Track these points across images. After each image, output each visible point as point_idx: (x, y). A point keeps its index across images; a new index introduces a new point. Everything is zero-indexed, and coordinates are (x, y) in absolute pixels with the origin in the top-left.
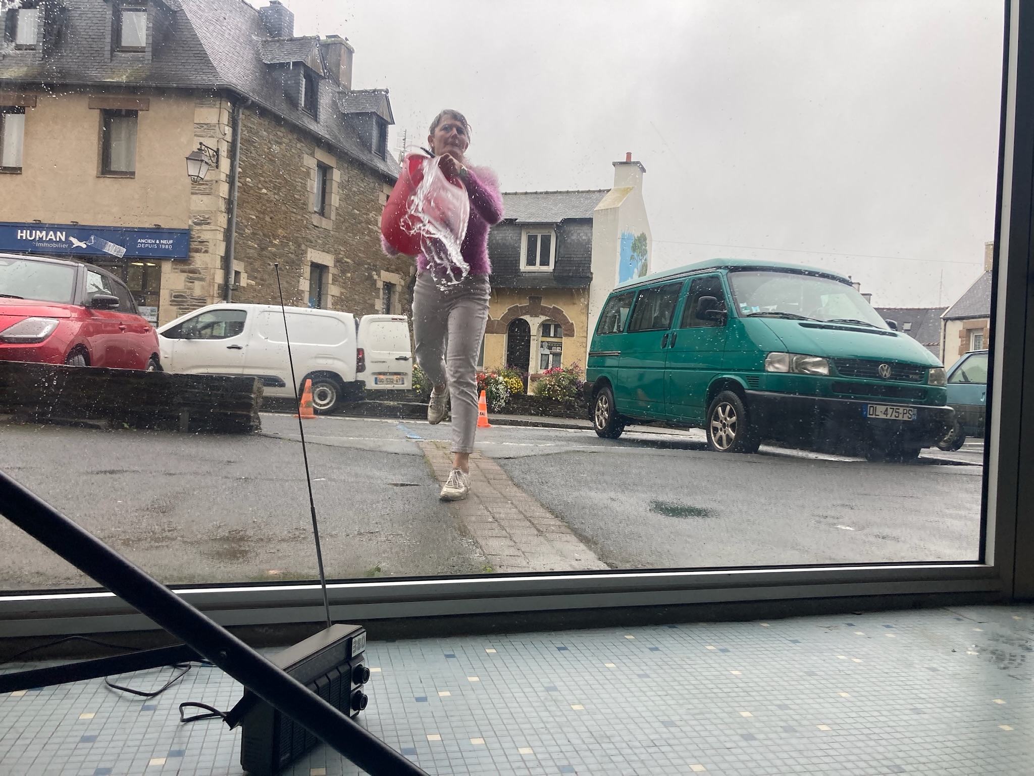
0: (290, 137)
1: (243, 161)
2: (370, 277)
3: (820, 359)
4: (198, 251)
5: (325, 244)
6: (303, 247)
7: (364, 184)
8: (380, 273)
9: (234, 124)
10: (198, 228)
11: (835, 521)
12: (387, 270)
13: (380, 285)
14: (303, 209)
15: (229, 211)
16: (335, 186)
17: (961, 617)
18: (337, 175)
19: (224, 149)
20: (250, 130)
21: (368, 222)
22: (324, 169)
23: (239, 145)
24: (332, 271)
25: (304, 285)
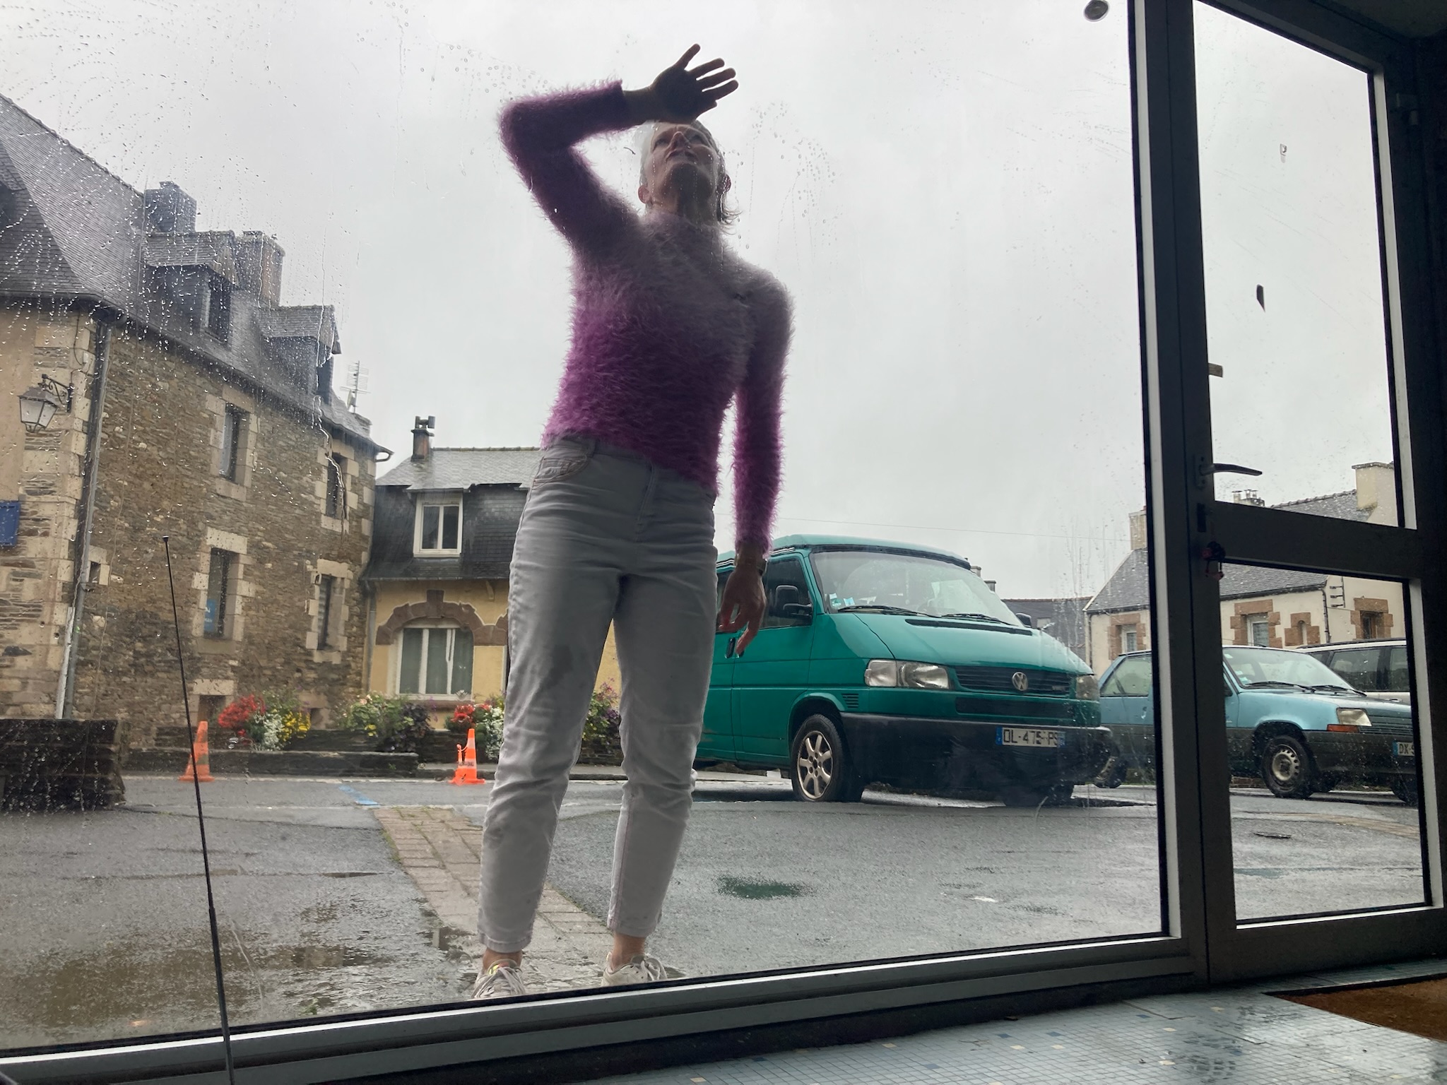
0: (185, 370)
1: (111, 402)
2: (301, 568)
3: (934, 667)
4: (32, 533)
5: (233, 521)
6: (201, 526)
7: (293, 436)
8: (316, 563)
9: (98, 349)
10: (34, 499)
11: (972, 891)
12: (328, 557)
14: (202, 471)
15: (86, 476)
16: (251, 438)
17: (1146, 1014)
18: (254, 424)
19: (81, 386)
21: (301, 489)
22: (236, 415)
23: (105, 380)
24: (244, 560)
25: (201, 581)
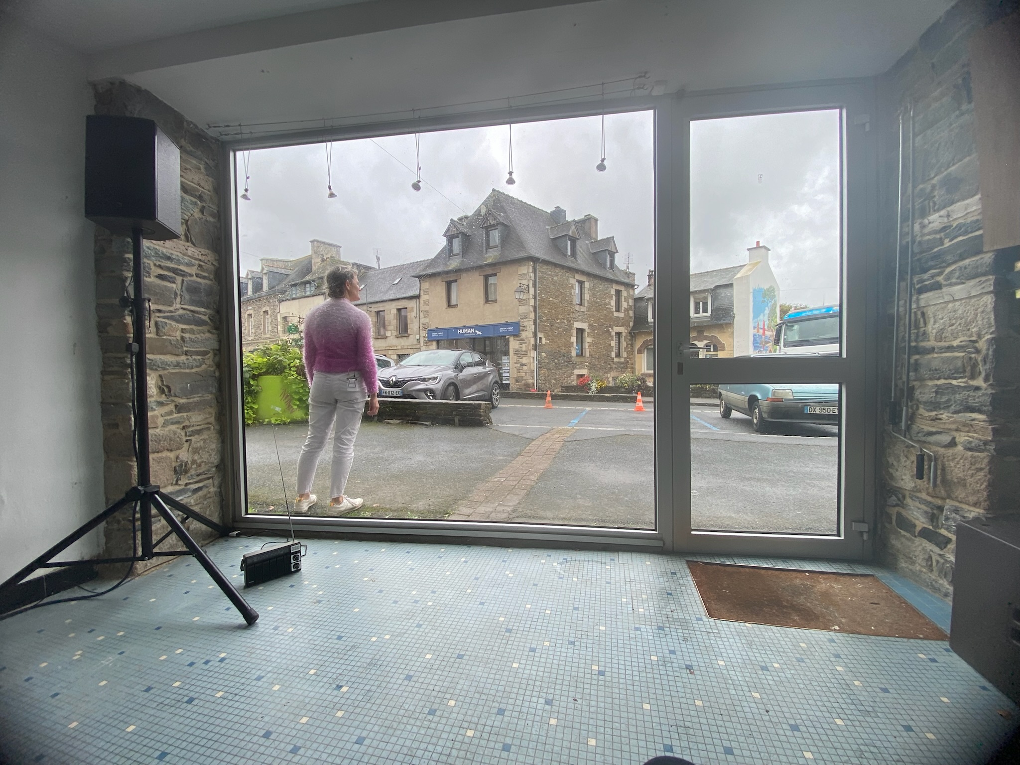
0: (562, 272)
1: (540, 287)
2: (608, 331)
4: (523, 331)
5: (582, 319)
6: (572, 322)
7: (601, 286)
8: (613, 328)
9: (535, 271)
10: (523, 320)
12: (617, 326)
13: (613, 334)
14: (571, 304)
15: (535, 311)
16: (586, 290)
18: (587, 285)
19: (531, 285)
20: (542, 272)
21: (606, 304)
22: (581, 283)
23: (538, 281)
24: (587, 331)
25: (573, 339)
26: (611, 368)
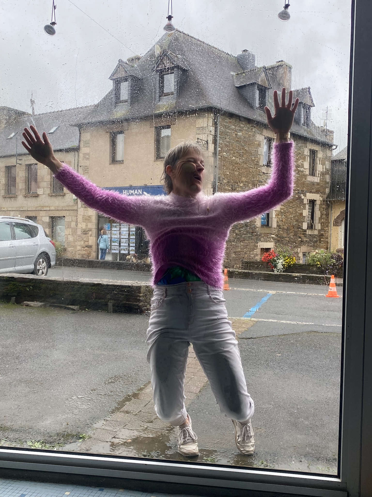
2: (300, 198)
8: (306, 195)
9: (215, 125)
12: (311, 192)
13: (306, 201)
14: (256, 165)
20: (225, 127)
22: (269, 141)
23: (218, 136)
26: (302, 241)
